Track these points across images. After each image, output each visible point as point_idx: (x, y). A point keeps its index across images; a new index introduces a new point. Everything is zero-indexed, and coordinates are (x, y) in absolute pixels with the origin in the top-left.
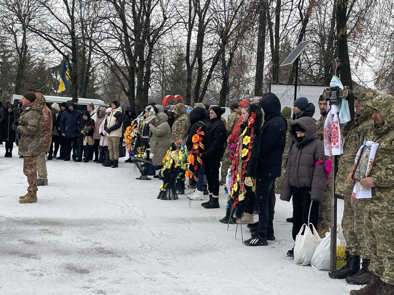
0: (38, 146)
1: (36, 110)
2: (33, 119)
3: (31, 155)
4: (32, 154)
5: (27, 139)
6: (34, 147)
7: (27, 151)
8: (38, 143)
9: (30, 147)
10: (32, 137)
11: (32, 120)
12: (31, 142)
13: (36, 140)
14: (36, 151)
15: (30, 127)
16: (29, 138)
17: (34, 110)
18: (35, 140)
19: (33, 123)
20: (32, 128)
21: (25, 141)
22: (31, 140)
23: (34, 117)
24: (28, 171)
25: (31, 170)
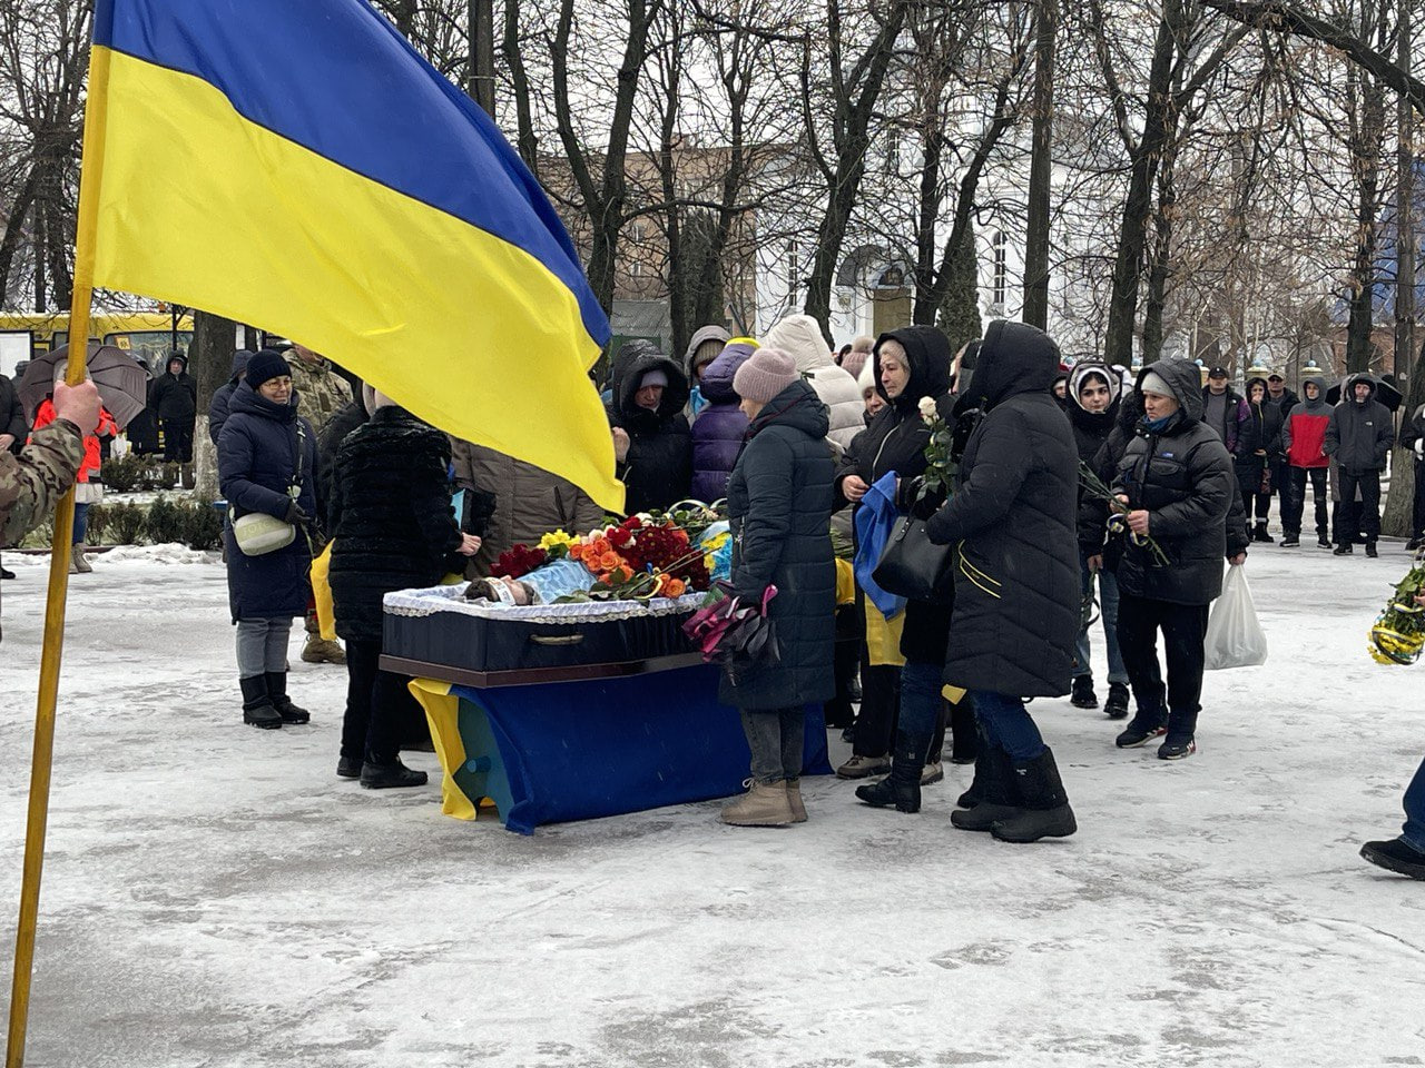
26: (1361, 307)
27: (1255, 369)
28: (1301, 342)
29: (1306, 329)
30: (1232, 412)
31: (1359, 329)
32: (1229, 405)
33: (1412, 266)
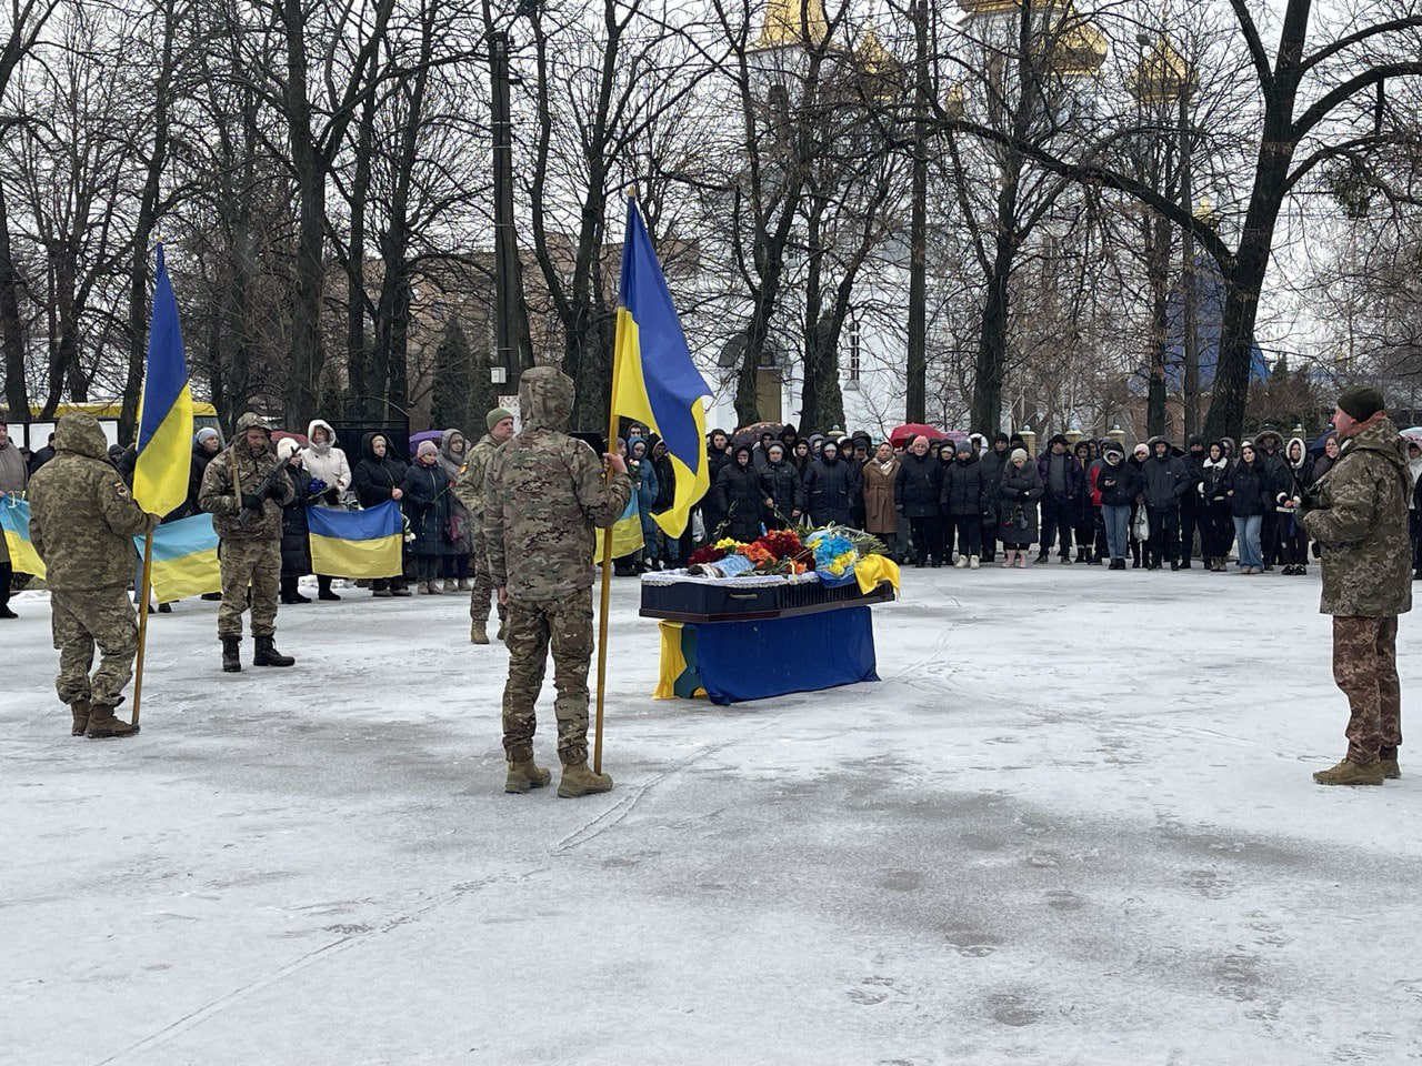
0: (1377, 581)
1: (1371, 450)
2: (1351, 483)
3: (1351, 613)
4: (1358, 610)
5: (1339, 556)
6: (1364, 583)
7: (1339, 597)
8: (1377, 570)
9: (1349, 584)
10: (1356, 547)
11: (1347, 486)
12: (1351, 566)
13: (1368, 557)
14: (1373, 599)
15: (1339, 512)
16: (1346, 550)
17: (1364, 449)
18: (1365, 560)
19: (1350, 497)
20: (1343, 517)
21: (1333, 564)
22: (1352, 558)
23: (1356, 477)
24: (1346, 672)
25: (1356, 666)
26: (1157, 384)
27: (1072, 432)
28: (1107, 410)
29: (1113, 397)
30: (1069, 466)
31: (1157, 399)
32: (1066, 461)
33: (1196, 350)
